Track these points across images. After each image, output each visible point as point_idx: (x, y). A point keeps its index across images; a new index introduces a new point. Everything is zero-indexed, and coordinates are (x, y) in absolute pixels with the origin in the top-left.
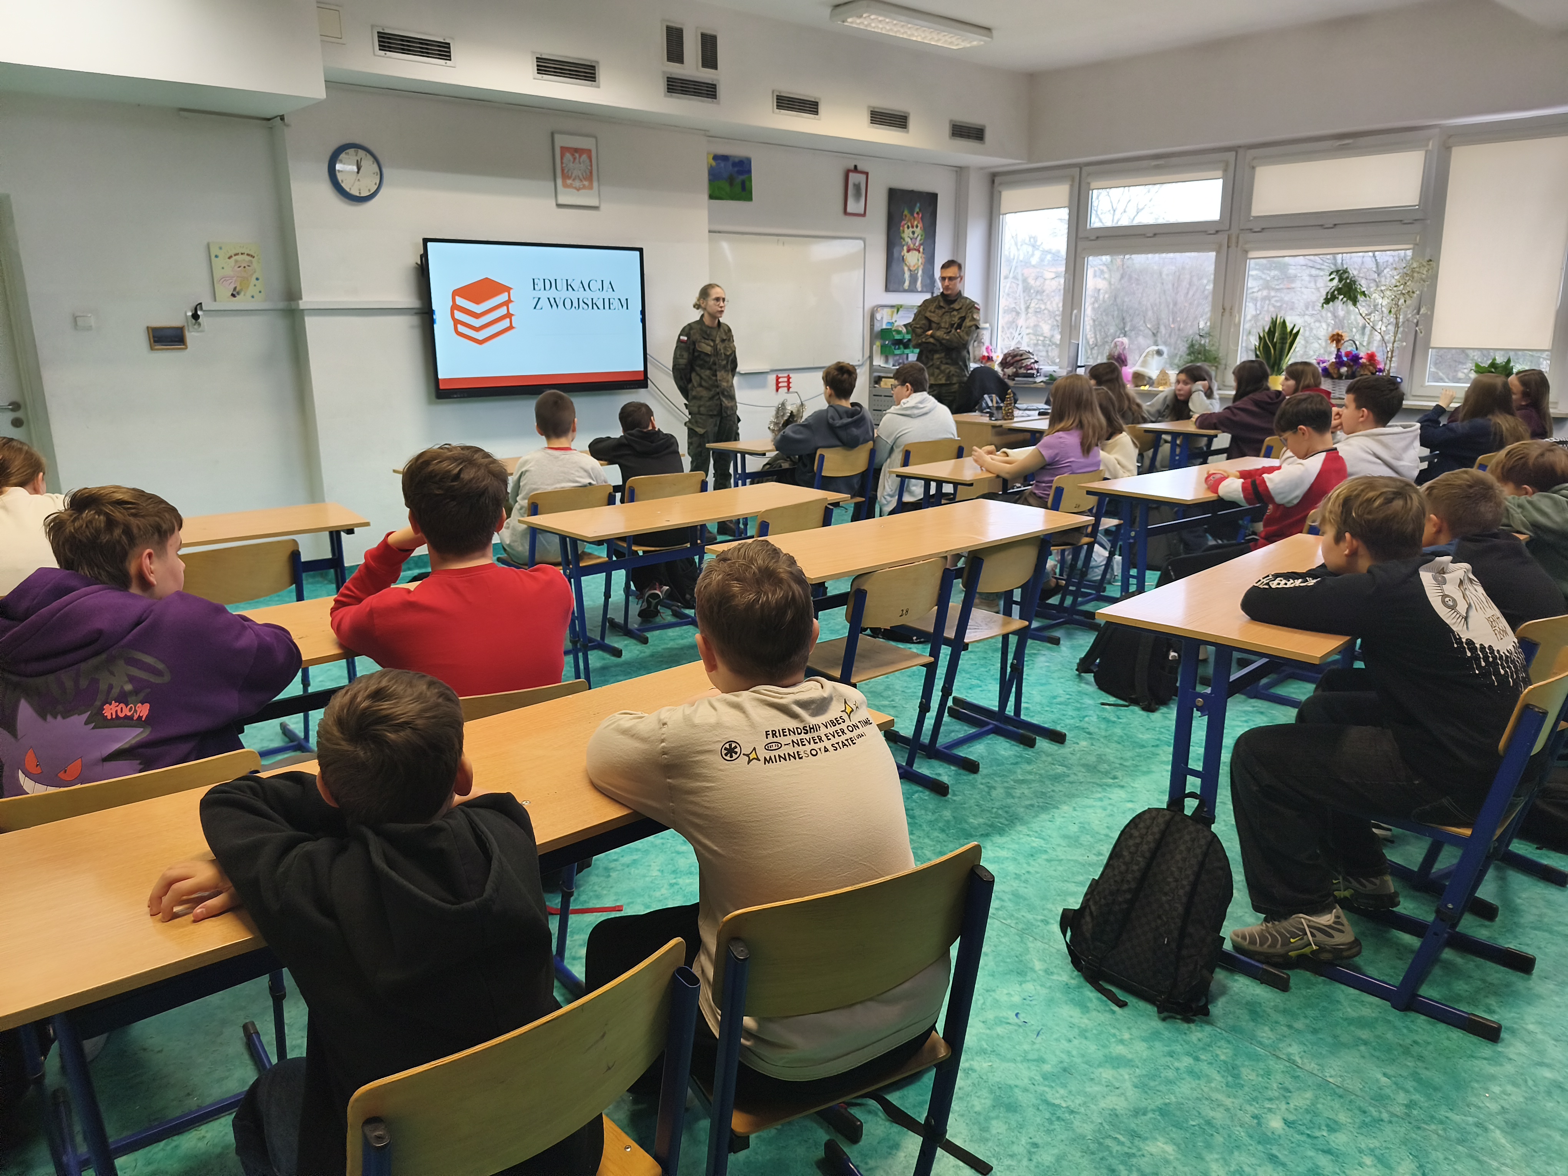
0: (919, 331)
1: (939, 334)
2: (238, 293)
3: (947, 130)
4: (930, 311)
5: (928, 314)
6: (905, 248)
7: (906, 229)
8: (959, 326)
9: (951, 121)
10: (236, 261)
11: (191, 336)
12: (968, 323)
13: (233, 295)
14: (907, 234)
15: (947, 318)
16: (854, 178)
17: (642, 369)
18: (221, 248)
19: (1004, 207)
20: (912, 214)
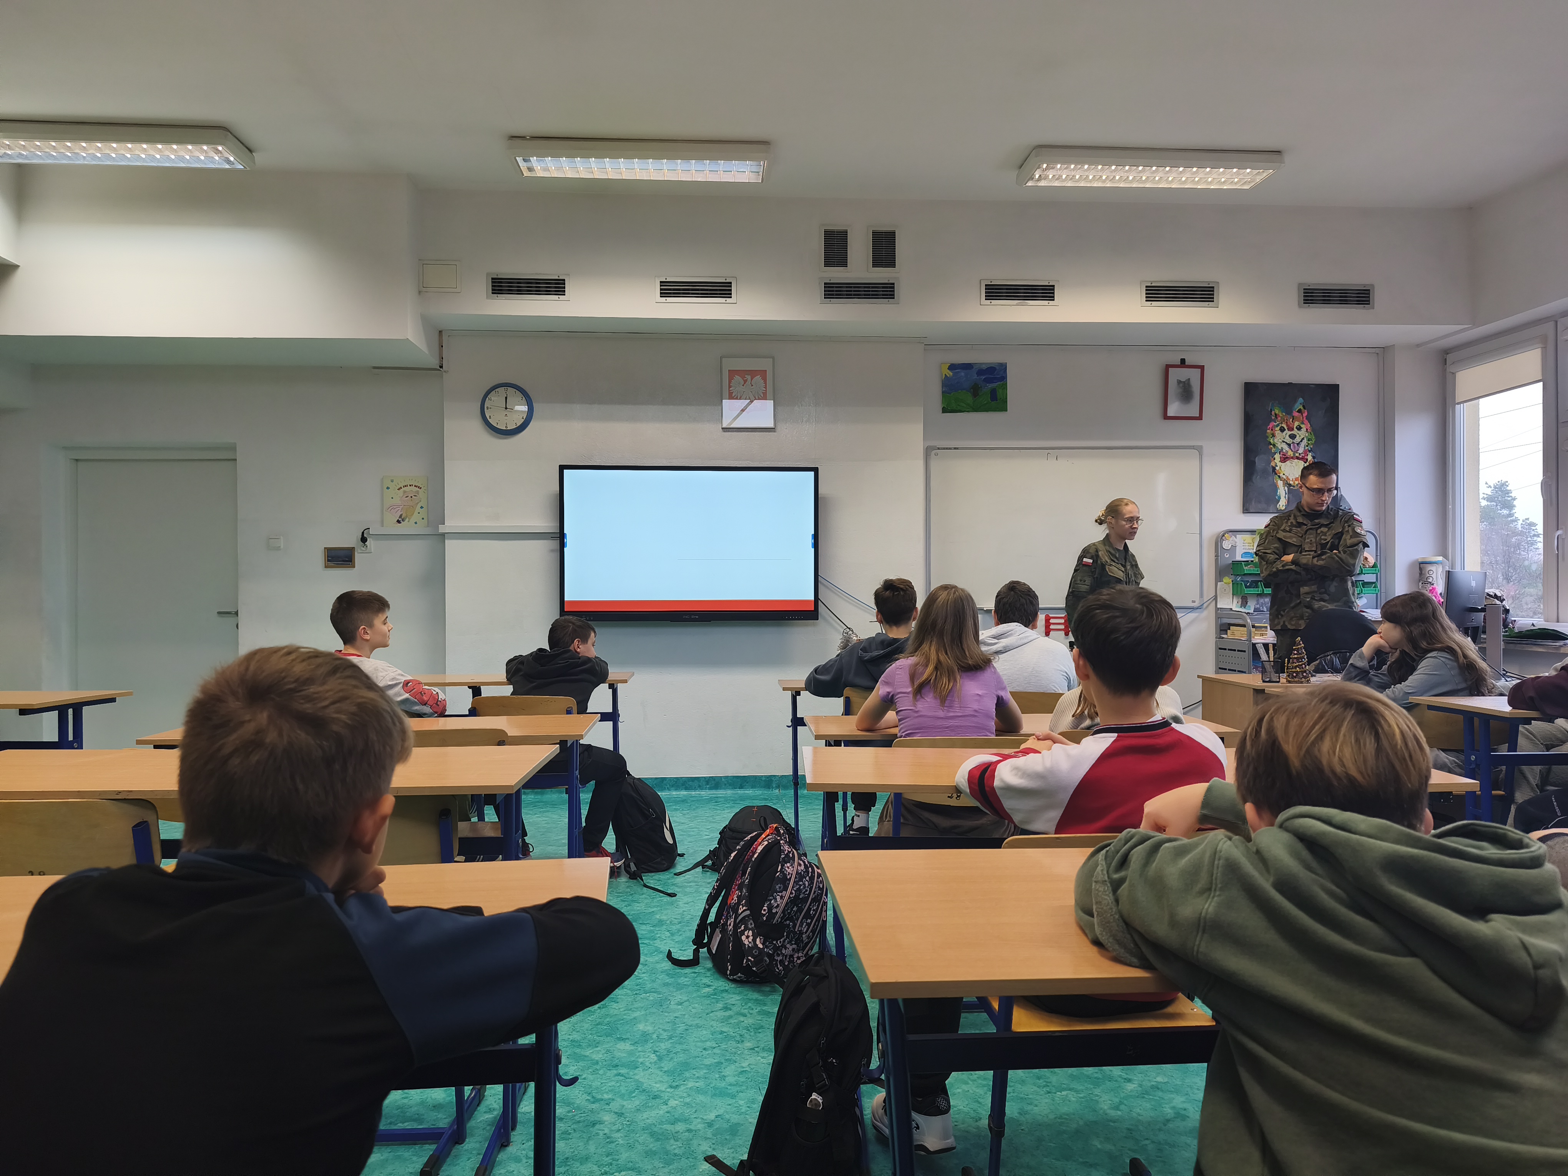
0: (1272, 557)
1: (1306, 559)
2: (403, 520)
3: (1294, 297)
4: (1284, 531)
5: (1281, 535)
6: (1277, 457)
7: (1278, 432)
8: (1334, 547)
9: (1300, 285)
10: (405, 492)
11: (358, 557)
12: (1348, 540)
13: (399, 522)
14: (1280, 439)
15: (1311, 537)
16: (1176, 375)
17: (812, 597)
18: (392, 481)
19: (1461, 392)
20: (1289, 412)
